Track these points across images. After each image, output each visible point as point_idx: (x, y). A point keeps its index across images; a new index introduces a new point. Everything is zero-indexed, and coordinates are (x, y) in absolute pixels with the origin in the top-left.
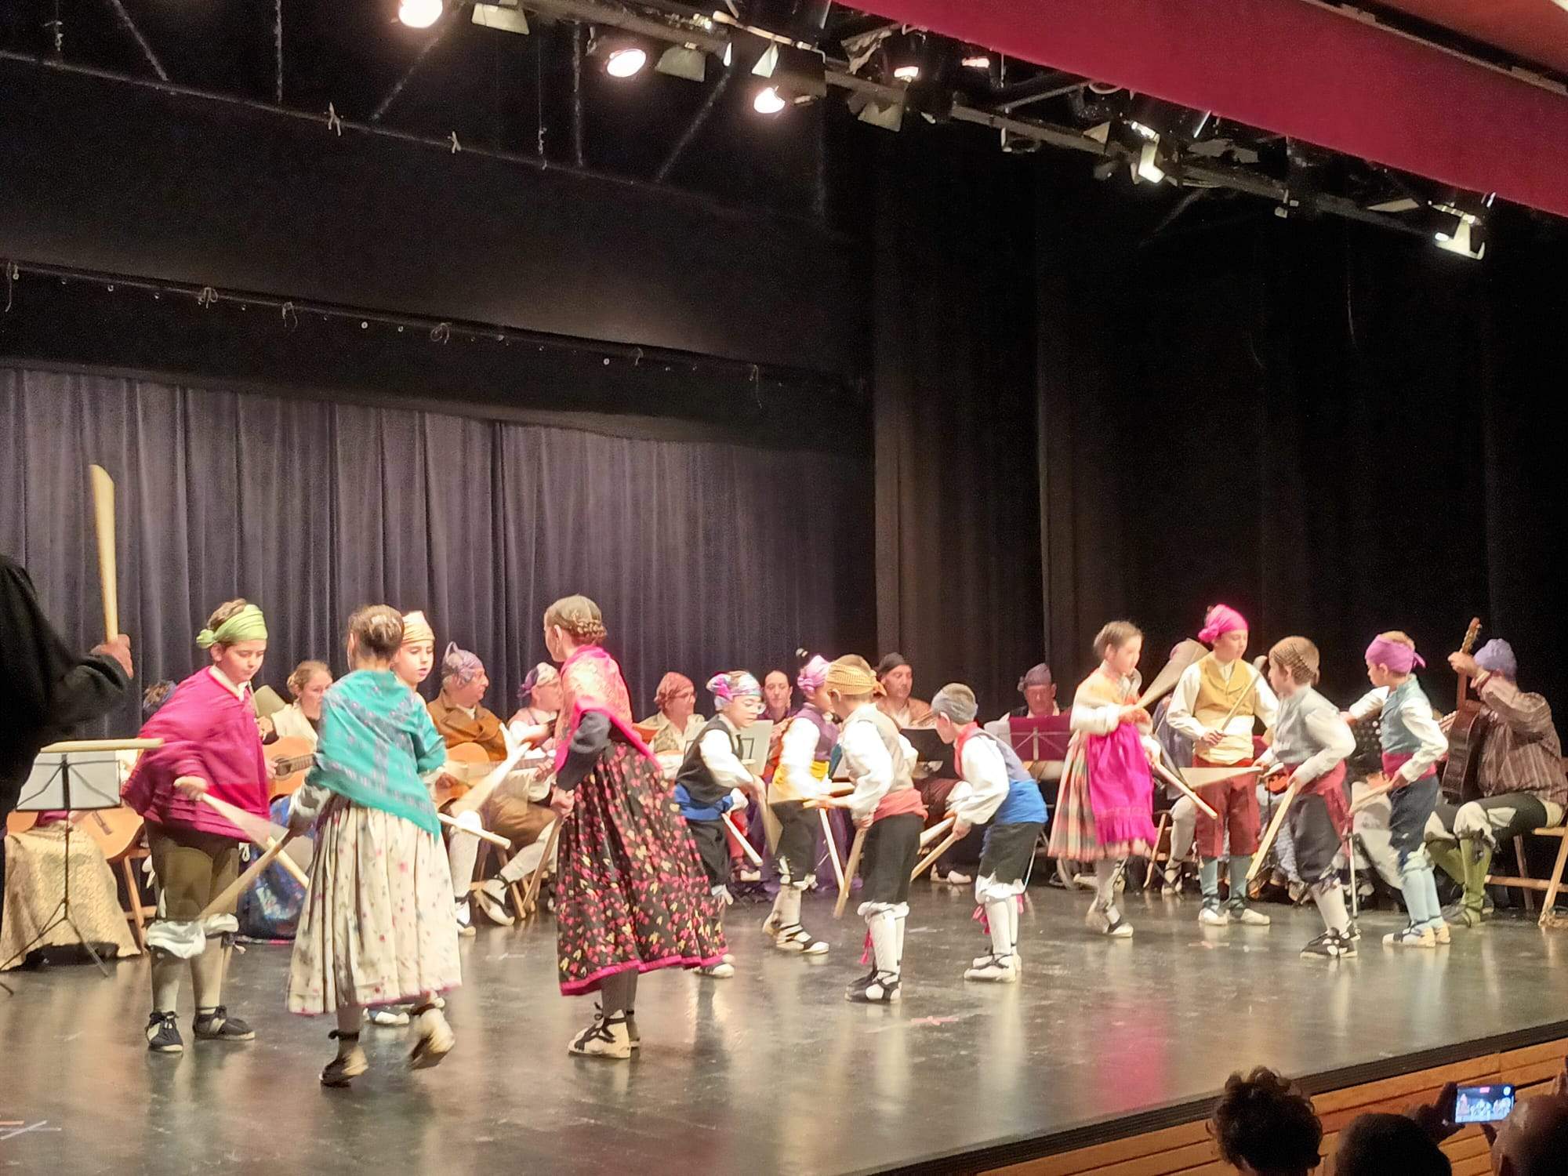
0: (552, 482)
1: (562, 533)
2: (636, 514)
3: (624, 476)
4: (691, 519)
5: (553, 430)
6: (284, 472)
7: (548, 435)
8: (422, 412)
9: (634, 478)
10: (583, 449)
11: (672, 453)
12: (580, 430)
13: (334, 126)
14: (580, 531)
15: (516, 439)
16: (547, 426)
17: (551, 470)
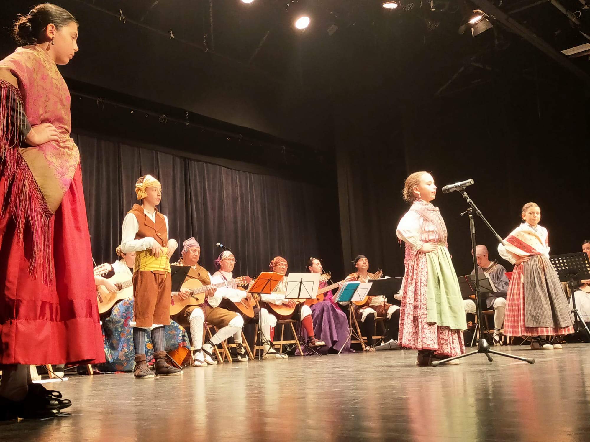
0: (209, 186)
1: (214, 208)
2: (242, 202)
3: (237, 186)
4: (263, 205)
5: (209, 164)
6: (98, 171)
7: (207, 166)
8: (156, 151)
9: (241, 187)
10: (221, 174)
11: (254, 178)
12: (219, 165)
13: (122, 19)
14: (221, 207)
15: (195, 167)
16: (206, 163)
17: (208, 181)
